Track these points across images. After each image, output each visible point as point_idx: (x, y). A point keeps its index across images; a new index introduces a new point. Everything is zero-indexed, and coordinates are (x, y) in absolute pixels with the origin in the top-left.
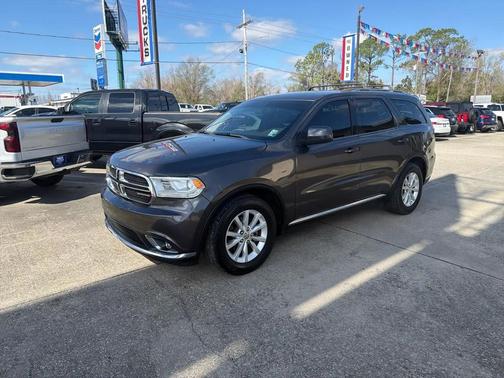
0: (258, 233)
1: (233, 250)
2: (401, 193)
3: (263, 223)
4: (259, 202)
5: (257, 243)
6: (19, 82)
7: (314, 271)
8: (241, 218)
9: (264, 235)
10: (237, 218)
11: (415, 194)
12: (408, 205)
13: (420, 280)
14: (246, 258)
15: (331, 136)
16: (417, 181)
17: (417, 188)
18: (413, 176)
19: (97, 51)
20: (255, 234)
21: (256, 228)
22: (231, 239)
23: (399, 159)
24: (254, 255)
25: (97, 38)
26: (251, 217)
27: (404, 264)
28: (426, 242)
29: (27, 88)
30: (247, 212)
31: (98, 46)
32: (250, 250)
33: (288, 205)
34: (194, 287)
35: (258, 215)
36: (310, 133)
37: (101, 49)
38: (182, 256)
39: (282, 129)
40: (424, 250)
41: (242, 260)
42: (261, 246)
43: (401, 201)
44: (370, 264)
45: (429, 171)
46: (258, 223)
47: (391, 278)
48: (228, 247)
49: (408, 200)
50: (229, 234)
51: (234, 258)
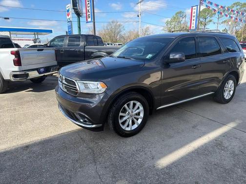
0: (139, 114)
1: (123, 123)
2: (223, 91)
3: (141, 108)
4: (139, 97)
5: (137, 119)
6: (33, 33)
7: (171, 137)
8: (128, 105)
9: (142, 115)
10: (126, 106)
11: (231, 93)
12: (227, 98)
13: (235, 145)
14: (131, 128)
15: (184, 58)
16: (233, 85)
17: (233, 89)
18: (231, 82)
19: (68, 17)
20: (136, 114)
21: (137, 111)
22: (122, 117)
23: (223, 72)
24: (136, 126)
25: (68, 11)
26: (134, 105)
27: (225, 135)
28: (238, 121)
29: (36, 36)
30: (132, 102)
31: (68, 15)
32: (133, 123)
33: (156, 98)
34: (101, 143)
35: (138, 104)
36: (171, 57)
37: (69, 17)
38: (94, 126)
39: (155, 54)
40: (237, 126)
41: (128, 129)
42: (140, 121)
43: (223, 96)
44: (204, 133)
45: (240, 79)
46: (138, 108)
47: (217, 143)
48: (120, 121)
49: (227, 96)
50: (121, 114)
51: (123, 127)
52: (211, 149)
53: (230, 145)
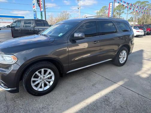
1: (36, 86)
2: (119, 58)
3: (52, 73)
5: (49, 82)
6: (12, 18)
9: (53, 78)
11: (125, 59)
12: (122, 63)
14: (44, 89)
16: (126, 54)
17: (126, 56)
18: (124, 52)
20: (49, 78)
21: (49, 76)
22: (34, 81)
23: (118, 45)
24: (48, 87)
25: (34, 4)
27: (113, 92)
28: (126, 80)
30: (43, 69)
31: (34, 7)
32: (45, 85)
35: (49, 70)
37: (35, 8)
38: (9, 89)
40: (124, 84)
41: (41, 90)
42: (51, 83)
43: (119, 61)
45: (131, 49)
46: (50, 73)
48: (33, 85)
49: (122, 61)
50: (33, 79)
51: (36, 89)
52: (99, 105)
53: (114, 101)
